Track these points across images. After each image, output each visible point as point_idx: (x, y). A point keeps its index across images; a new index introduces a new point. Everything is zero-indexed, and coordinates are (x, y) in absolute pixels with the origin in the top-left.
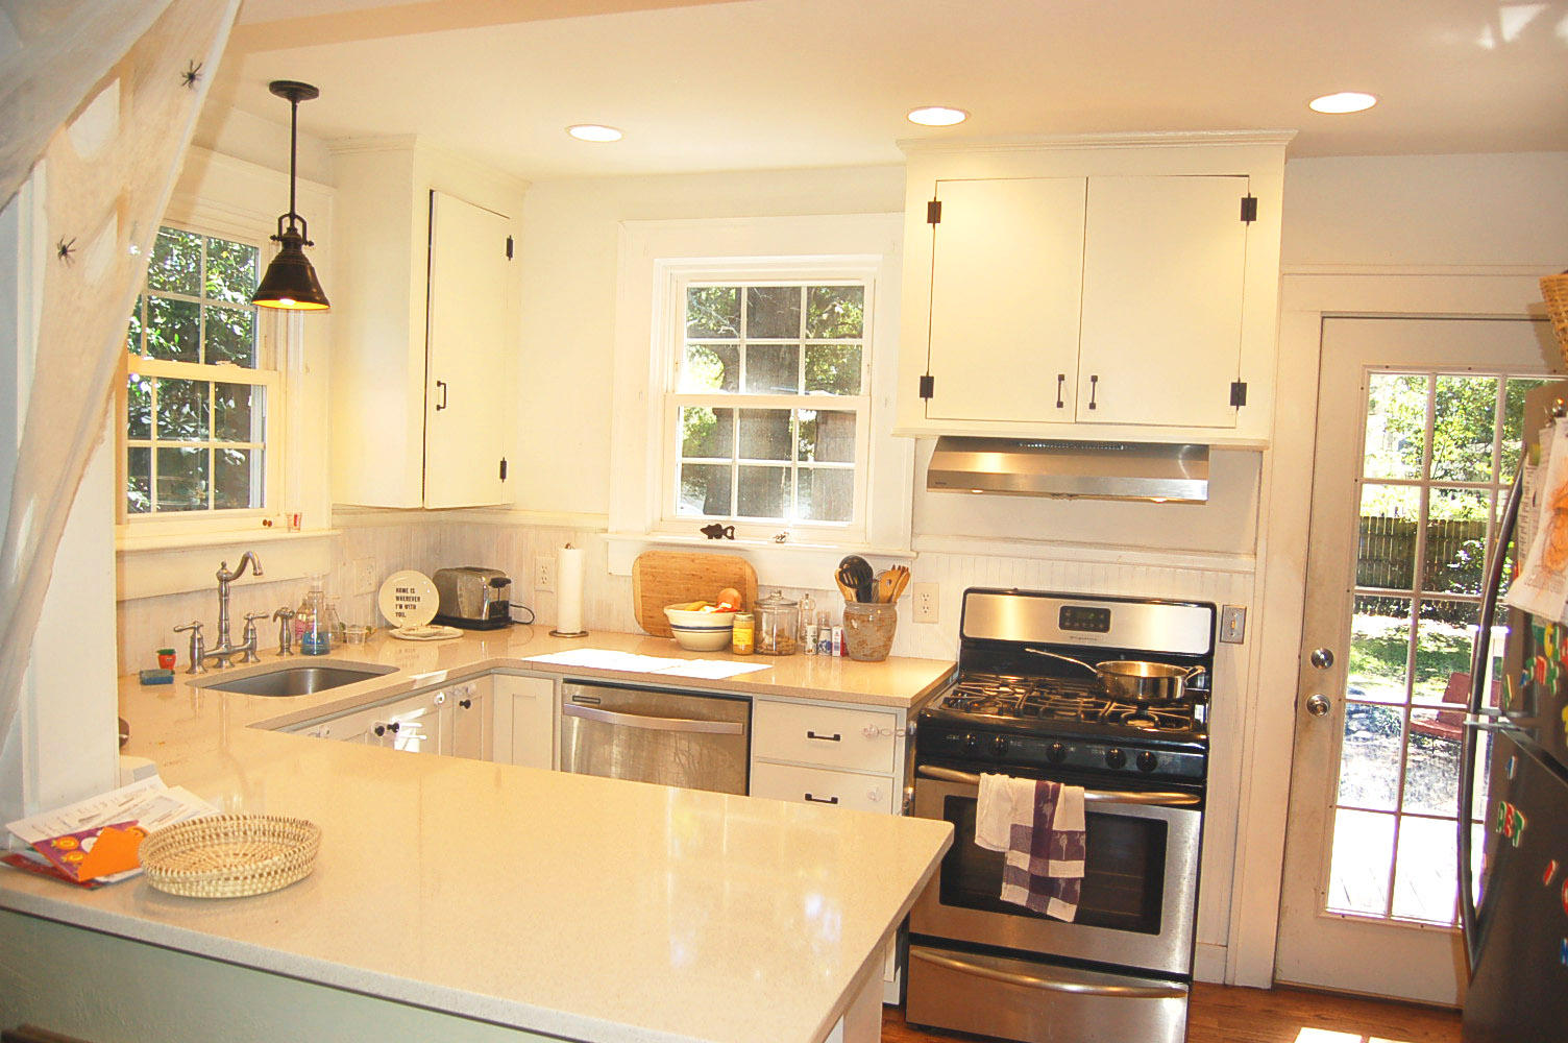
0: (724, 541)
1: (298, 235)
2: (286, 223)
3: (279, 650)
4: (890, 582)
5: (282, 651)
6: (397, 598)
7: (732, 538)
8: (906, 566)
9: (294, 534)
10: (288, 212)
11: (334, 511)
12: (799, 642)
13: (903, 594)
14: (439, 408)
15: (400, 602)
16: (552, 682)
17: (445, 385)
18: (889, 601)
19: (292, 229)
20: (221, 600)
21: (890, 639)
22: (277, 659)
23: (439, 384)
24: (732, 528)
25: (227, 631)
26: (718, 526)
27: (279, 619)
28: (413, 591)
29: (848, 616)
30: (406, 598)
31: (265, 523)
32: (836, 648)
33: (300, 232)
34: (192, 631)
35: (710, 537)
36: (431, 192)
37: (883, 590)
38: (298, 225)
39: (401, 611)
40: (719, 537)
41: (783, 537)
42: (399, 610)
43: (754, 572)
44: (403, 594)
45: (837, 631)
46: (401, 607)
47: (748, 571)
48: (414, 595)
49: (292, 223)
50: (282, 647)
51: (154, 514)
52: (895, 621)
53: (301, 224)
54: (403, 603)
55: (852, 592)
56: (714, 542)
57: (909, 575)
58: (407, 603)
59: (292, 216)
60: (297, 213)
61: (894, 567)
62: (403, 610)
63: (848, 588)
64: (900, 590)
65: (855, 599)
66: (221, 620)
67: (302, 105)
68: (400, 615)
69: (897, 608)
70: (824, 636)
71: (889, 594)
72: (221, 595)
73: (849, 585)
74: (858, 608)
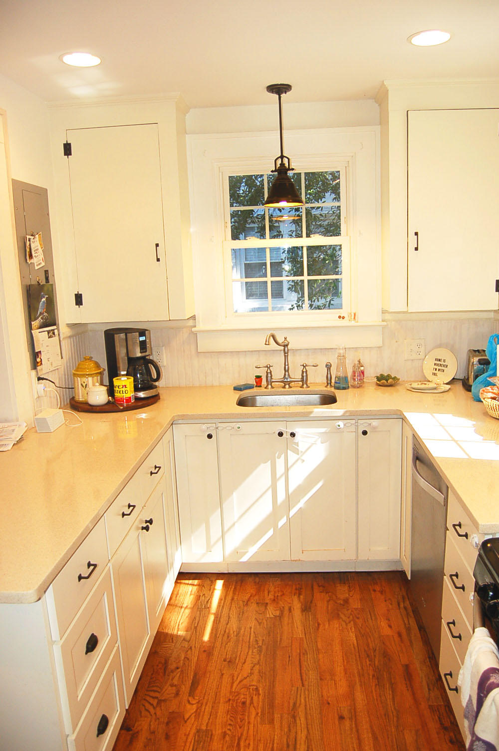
1: (286, 167)
2: (279, 162)
3: (326, 384)
5: (328, 385)
6: (435, 364)
9: (353, 323)
10: (280, 155)
14: (416, 249)
15: (436, 367)
17: (418, 234)
19: (282, 164)
20: (285, 356)
23: (415, 234)
25: (288, 371)
28: (444, 361)
30: (440, 365)
31: (340, 317)
33: (287, 165)
34: (267, 368)
36: (407, 112)
38: (286, 161)
39: (436, 372)
42: (434, 372)
44: (438, 362)
46: (436, 370)
48: (444, 364)
49: (282, 161)
50: (328, 384)
51: (270, 312)
53: (287, 160)
54: (438, 368)
58: (440, 368)
59: (282, 157)
60: (285, 154)
62: (437, 372)
66: (285, 365)
67: (283, 96)
68: (434, 374)
72: (285, 353)
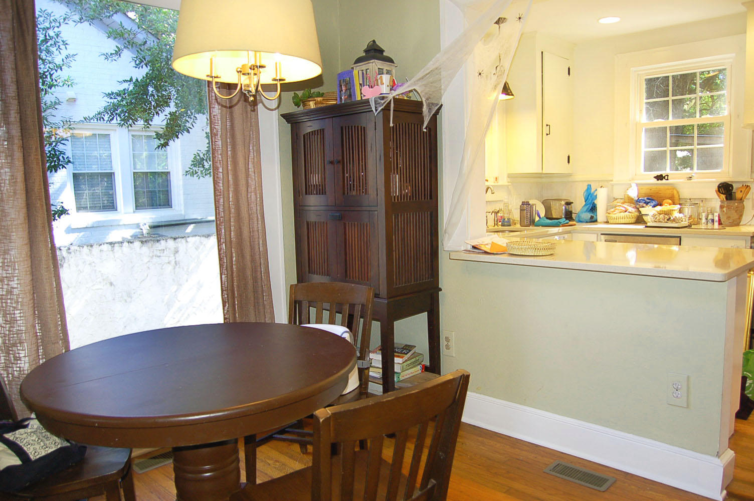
0: (664, 181)
4: (741, 191)
5: (495, 225)
7: (667, 180)
8: (749, 185)
9: (496, 184)
11: (508, 177)
12: (699, 220)
13: (747, 197)
14: (547, 134)
16: (596, 235)
17: (549, 126)
18: (741, 199)
21: (741, 216)
22: (493, 228)
23: (547, 125)
24: (668, 176)
26: (661, 175)
27: (493, 214)
29: (721, 207)
32: (716, 221)
35: (658, 180)
36: (542, 52)
37: (739, 195)
40: (662, 180)
41: (690, 178)
43: (678, 192)
45: (716, 214)
47: (675, 192)
52: (744, 208)
55: (723, 196)
56: (660, 182)
57: (750, 188)
61: (743, 185)
63: (721, 195)
64: (746, 195)
65: (725, 199)
69: (744, 203)
70: (710, 217)
71: (741, 197)
73: (722, 193)
74: (726, 203)
